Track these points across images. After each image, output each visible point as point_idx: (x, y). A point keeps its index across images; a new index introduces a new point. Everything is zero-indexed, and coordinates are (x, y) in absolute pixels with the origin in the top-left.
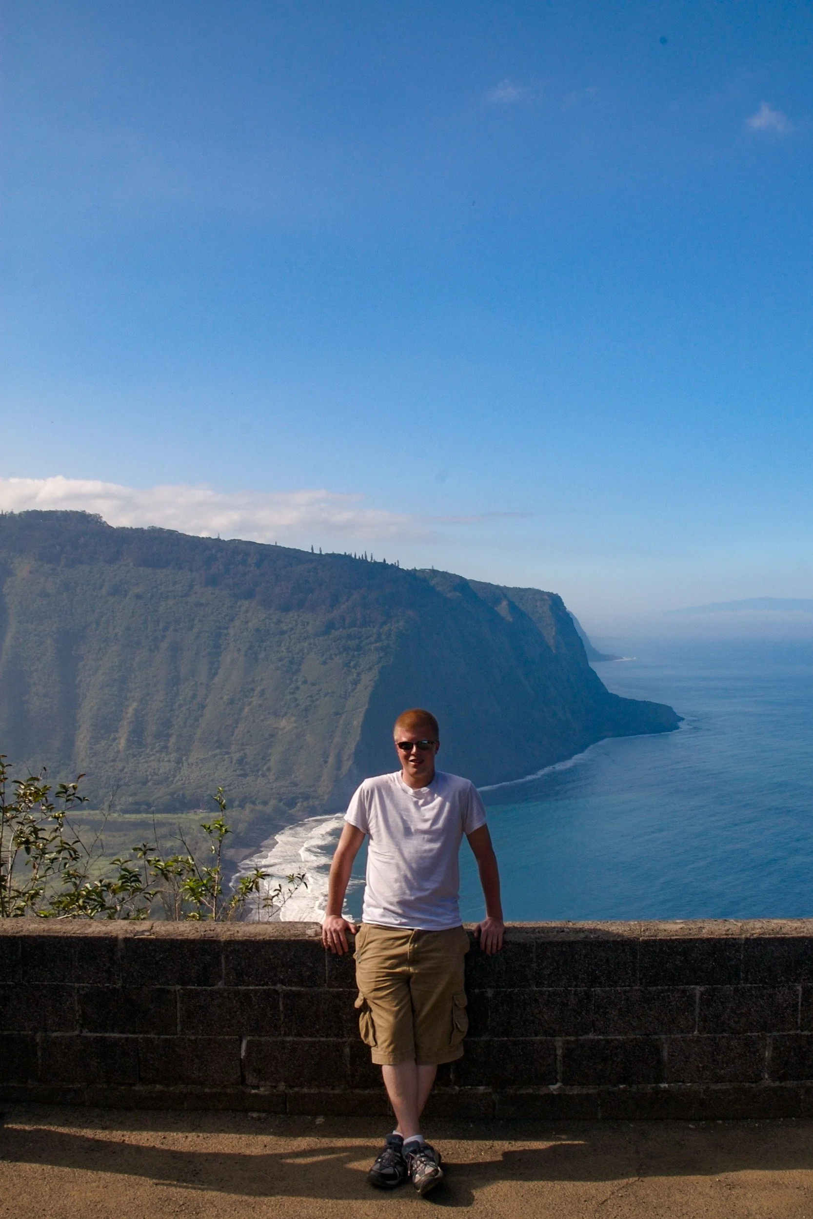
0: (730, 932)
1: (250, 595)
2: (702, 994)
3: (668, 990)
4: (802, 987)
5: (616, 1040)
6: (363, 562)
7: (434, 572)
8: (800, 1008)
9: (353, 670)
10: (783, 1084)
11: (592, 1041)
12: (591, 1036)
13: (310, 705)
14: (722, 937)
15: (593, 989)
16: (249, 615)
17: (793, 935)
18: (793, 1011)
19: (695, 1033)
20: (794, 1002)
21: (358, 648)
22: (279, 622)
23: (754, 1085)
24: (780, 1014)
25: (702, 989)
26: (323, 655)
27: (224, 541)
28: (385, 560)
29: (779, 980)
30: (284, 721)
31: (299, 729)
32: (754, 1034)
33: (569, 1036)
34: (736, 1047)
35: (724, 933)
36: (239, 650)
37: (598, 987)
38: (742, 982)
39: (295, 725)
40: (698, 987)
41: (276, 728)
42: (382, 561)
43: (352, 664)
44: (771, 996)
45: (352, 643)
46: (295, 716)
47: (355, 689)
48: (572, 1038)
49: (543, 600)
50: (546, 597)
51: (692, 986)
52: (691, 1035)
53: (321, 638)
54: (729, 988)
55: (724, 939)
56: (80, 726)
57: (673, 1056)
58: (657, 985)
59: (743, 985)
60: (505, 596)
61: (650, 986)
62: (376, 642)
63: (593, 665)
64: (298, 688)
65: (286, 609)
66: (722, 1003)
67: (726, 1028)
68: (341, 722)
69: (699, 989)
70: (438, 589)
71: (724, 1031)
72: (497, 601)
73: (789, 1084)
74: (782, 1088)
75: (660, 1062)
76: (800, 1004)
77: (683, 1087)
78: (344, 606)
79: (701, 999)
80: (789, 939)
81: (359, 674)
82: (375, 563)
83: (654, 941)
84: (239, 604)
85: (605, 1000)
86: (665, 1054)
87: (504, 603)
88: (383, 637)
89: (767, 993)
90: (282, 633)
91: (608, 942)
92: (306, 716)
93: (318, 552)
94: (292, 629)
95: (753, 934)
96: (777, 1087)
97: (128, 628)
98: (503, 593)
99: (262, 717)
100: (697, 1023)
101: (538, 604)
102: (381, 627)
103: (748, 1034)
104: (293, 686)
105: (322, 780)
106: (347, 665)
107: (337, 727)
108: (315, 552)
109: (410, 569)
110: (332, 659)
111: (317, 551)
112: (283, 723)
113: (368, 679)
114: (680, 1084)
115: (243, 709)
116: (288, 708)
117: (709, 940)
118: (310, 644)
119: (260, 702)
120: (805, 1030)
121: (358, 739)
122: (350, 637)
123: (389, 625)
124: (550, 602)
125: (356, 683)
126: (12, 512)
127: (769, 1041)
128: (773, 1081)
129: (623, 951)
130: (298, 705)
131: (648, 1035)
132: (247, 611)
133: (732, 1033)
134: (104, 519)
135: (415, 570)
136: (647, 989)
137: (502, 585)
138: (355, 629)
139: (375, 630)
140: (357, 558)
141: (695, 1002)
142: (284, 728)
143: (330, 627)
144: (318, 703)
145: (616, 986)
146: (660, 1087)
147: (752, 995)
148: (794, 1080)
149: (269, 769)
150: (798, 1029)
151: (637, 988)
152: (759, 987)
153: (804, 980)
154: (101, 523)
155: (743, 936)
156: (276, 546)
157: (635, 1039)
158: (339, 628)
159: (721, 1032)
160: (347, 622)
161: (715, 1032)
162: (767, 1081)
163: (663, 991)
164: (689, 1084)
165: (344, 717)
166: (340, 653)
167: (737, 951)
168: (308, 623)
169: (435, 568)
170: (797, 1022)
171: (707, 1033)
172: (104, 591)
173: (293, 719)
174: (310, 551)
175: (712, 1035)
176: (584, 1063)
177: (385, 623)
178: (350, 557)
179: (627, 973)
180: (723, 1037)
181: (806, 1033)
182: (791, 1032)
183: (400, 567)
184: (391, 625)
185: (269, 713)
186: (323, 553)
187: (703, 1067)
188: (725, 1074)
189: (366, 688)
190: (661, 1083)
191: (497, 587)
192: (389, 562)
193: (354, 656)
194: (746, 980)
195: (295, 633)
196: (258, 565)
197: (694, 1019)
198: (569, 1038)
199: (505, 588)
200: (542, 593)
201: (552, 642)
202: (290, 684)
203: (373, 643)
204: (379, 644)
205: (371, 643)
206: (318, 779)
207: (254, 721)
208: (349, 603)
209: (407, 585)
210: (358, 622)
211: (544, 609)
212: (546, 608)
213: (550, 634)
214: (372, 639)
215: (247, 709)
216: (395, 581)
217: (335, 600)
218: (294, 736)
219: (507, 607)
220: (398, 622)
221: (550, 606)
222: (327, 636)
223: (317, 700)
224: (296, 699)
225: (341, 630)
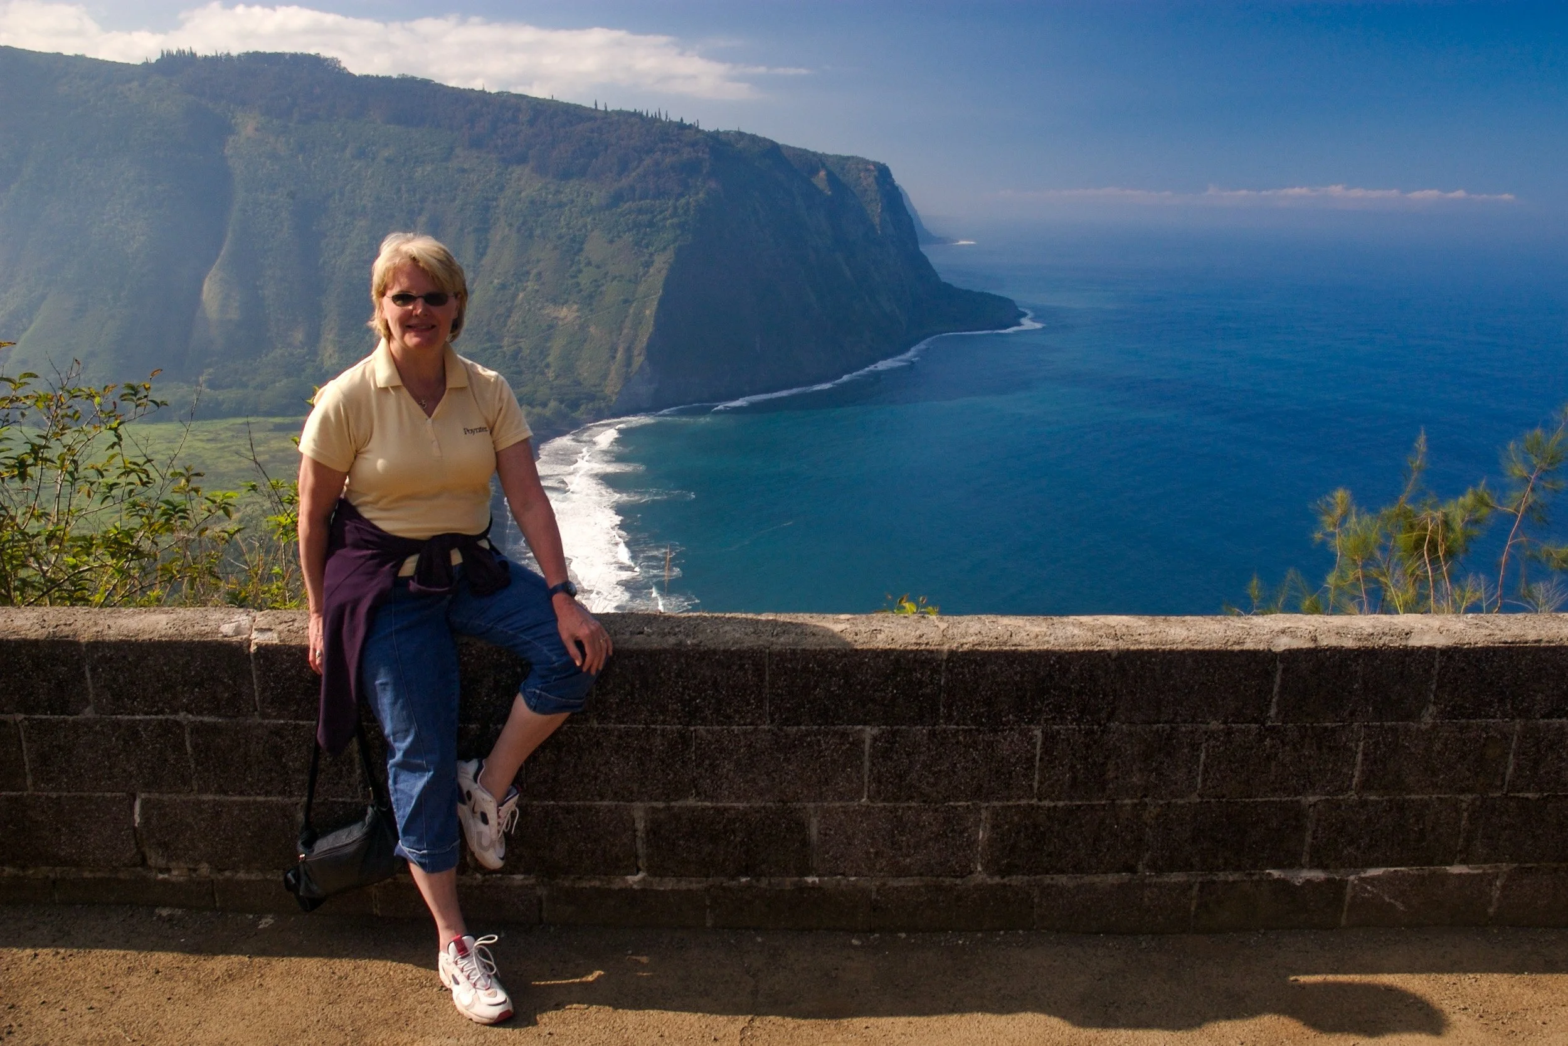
0: (924, 640)
1: (522, 160)
2: (875, 739)
3: (818, 733)
4: (1042, 732)
5: (733, 808)
6: (655, 120)
7: (740, 135)
8: (1037, 764)
9: (645, 250)
10: (1006, 880)
11: (693, 810)
12: (691, 802)
13: (595, 291)
14: (909, 648)
15: (692, 729)
16: (522, 183)
17: (1030, 648)
18: (1026, 769)
19: (864, 800)
20: (1029, 755)
21: (651, 224)
22: (558, 192)
23: (958, 881)
24: (1003, 774)
25: (875, 731)
26: (609, 233)
27: (490, 93)
28: (682, 120)
29: (1004, 719)
30: (565, 309)
31: (582, 320)
32: (960, 804)
33: (657, 800)
34: (930, 824)
35: (914, 641)
36: (511, 225)
37: (700, 725)
38: (941, 721)
39: (577, 314)
40: (868, 729)
41: (556, 318)
42: (679, 120)
43: (644, 242)
44: (990, 744)
45: (644, 218)
46: (577, 303)
47: (647, 272)
48: (661, 805)
49: (867, 170)
50: (872, 167)
51: (859, 727)
52: (856, 804)
53: (607, 213)
54: (921, 731)
55: (912, 651)
56: (326, 317)
57: (826, 835)
58: (799, 724)
59: (944, 726)
60: (824, 166)
61: (788, 726)
62: (672, 217)
63: (922, 249)
64: (580, 271)
65: (566, 176)
66: (908, 755)
67: (915, 794)
68: (631, 311)
69: (869, 732)
70: (744, 155)
71: (911, 798)
72: (814, 171)
73: (1016, 880)
74: (1004, 885)
75: (805, 843)
76: (1038, 758)
77: (844, 882)
78: (634, 174)
79: (872, 746)
80: (1023, 654)
81: (651, 255)
82: (670, 121)
83: (794, 652)
84: (509, 170)
85: (713, 746)
86: (814, 831)
87: (822, 173)
88: (680, 211)
89: (983, 740)
90: (561, 205)
91: (715, 652)
92: (590, 304)
93: (603, 109)
94: (572, 201)
95: (962, 645)
96: (997, 884)
97: (378, 199)
98: (820, 160)
99: (539, 305)
100: (866, 784)
101: (862, 175)
102: (677, 200)
103: (952, 803)
104: (574, 268)
105: (610, 378)
106: (637, 243)
107: (626, 317)
109: (712, 130)
110: (620, 237)
111: (601, 107)
112: (564, 312)
113: (662, 262)
114: (839, 877)
115: (518, 295)
116: (570, 294)
117: (887, 653)
118: (595, 219)
119: (536, 287)
120: (1045, 798)
121: (651, 330)
122: (640, 211)
123: (687, 197)
124: (876, 173)
125: (648, 265)
126: (228, 54)
127: (984, 814)
128: (991, 875)
129: (742, 667)
130: (581, 291)
131: (785, 803)
132: (519, 179)
133: (924, 802)
134: (343, 65)
135: (717, 132)
136: (781, 730)
137: (820, 151)
138: (648, 201)
139: (670, 203)
140: (650, 116)
141: (863, 752)
142: (566, 317)
143: (618, 198)
144: (604, 288)
145: (731, 724)
146: (806, 882)
147: (958, 743)
148: (1024, 874)
149: (548, 366)
150: (1033, 798)
151: (766, 727)
152: (971, 730)
153: (1046, 720)
154: (340, 69)
155: (946, 647)
156: (552, 100)
157: (764, 808)
158: (627, 201)
159: (908, 800)
160: (637, 193)
161: (897, 799)
162: (980, 875)
163: (808, 733)
164: (853, 879)
165: (634, 305)
166: (629, 230)
167: (935, 671)
168: (592, 194)
169: (742, 130)
170: (1031, 786)
171: (884, 800)
172: (348, 153)
173: (575, 307)
174: (594, 107)
175: (891, 804)
176: (681, 842)
177: (682, 195)
178: (641, 114)
179: (748, 704)
180: (910, 808)
181: (1047, 803)
182: (1023, 802)
183: (701, 128)
184: (690, 197)
185: (547, 301)
186: (609, 109)
187: (876, 853)
188: (911, 864)
189: (660, 272)
190: (807, 875)
191: (815, 154)
192: (687, 122)
193: (645, 234)
194: (949, 719)
195: (576, 206)
196: (532, 123)
197: (861, 778)
198: (655, 804)
199: (824, 155)
200: (867, 162)
201: (877, 220)
202: (571, 266)
203: (668, 219)
204: (675, 220)
205: (665, 219)
206: (605, 377)
207: (529, 310)
208: (640, 170)
209: (708, 150)
210: (651, 193)
211: (869, 181)
212: (871, 180)
213: (875, 211)
214: (667, 214)
215: (521, 295)
216: (694, 144)
217: (624, 167)
218: (577, 327)
219: (825, 177)
220: (697, 194)
221: (876, 178)
222: (614, 209)
223: (603, 285)
224: (578, 284)
225: (631, 202)
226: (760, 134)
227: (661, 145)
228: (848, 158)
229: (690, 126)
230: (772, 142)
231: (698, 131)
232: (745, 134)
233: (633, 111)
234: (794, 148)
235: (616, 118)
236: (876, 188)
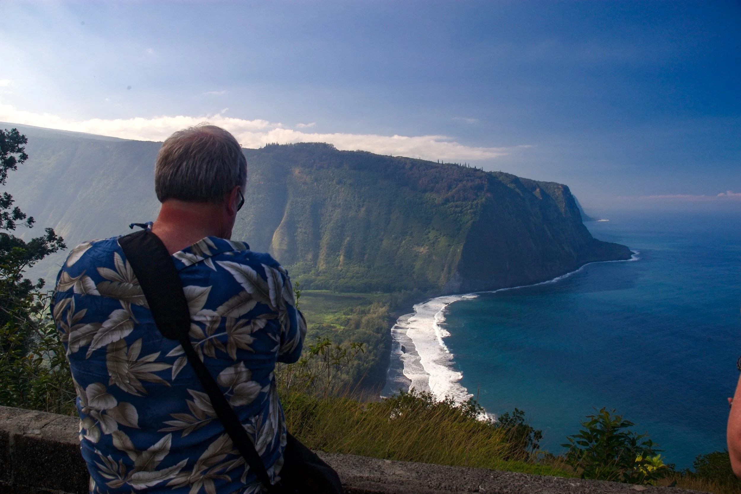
6: (464, 167)
7: (501, 173)
13: (436, 241)
21: (461, 212)
22: (421, 198)
27: (394, 157)
28: (475, 167)
30: (422, 248)
31: (430, 253)
36: (400, 212)
39: (427, 251)
41: (418, 252)
42: (474, 167)
45: (458, 209)
46: (428, 246)
47: (459, 233)
49: (558, 188)
50: (560, 187)
53: (442, 207)
56: (321, 249)
60: (539, 186)
62: (470, 209)
63: (584, 223)
64: (429, 232)
68: (451, 250)
70: (503, 182)
72: (534, 189)
78: (454, 190)
82: (471, 168)
84: (401, 188)
87: (538, 190)
88: (474, 206)
90: (422, 204)
92: (433, 246)
93: (441, 163)
97: (346, 200)
98: (537, 184)
99: (411, 246)
101: (556, 190)
102: (473, 201)
104: (427, 231)
105: (441, 279)
107: (449, 252)
108: (439, 163)
109: (488, 171)
111: (440, 162)
112: (422, 249)
113: (466, 229)
115: (402, 242)
116: (425, 242)
118: (437, 210)
119: (410, 239)
121: (459, 258)
122: (457, 206)
124: (562, 189)
125: (459, 230)
126: (291, 144)
130: (430, 240)
132: (405, 193)
134: (335, 147)
135: (491, 172)
137: (537, 180)
138: (460, 202)
139: (470, 203)
140: (461, 166)
142: (422, 252)
143: (447, 201)
144: (439, 240)
149: (414, 273)
154: (333, 148)
156: (420, 160)
158: (451, 202)
160: (455, 199)
165: (453, 247)
168: (436, 199)
169: (502, 171)
172: (334, 182)
173: (427, 247)
174: (437, 162)
177: (475, 199)
178: (457, 165)
183: (484, 170)
184: (478, 200)
185: (415, 244)
186: (444, 163)
189: (464, 233)
191: (534, 181)
192: (478, 168)
195: (429, 204)
196: (411, 169)
199: (538, 182)
200: (558, 185)
201: (563, 210)
202: (426, 230)
203: (469, 210)
204: (472, 210)
205: (468, 210)
206: (439, 278)
207: (407, 248)
208: (457, 189)
209: (486, 180)
210: (461, 199)
211: (559, 193)
212: (560, 192)
213: (562, 206)
214: (468, 207)
215: (404, 242)
216: (480, 178)
217: (450, 188)
218: (427, 256)
219: (539, 192)
220: (482, 199)
221: (562, 191)
222: (445, 206)
223: (439, 238)
224: (428, 238)
225: (452, 203)
226: (510, 173)
227: (466, 178)
228: (549, 183)
229: (479, 170)
230: (515, 176)
231: (482, 172)
232: (504, 173)
233: (454, 163)
234: (525, 179)
235: (447, 167)
236: (563, 196)
